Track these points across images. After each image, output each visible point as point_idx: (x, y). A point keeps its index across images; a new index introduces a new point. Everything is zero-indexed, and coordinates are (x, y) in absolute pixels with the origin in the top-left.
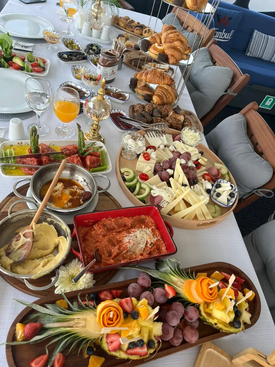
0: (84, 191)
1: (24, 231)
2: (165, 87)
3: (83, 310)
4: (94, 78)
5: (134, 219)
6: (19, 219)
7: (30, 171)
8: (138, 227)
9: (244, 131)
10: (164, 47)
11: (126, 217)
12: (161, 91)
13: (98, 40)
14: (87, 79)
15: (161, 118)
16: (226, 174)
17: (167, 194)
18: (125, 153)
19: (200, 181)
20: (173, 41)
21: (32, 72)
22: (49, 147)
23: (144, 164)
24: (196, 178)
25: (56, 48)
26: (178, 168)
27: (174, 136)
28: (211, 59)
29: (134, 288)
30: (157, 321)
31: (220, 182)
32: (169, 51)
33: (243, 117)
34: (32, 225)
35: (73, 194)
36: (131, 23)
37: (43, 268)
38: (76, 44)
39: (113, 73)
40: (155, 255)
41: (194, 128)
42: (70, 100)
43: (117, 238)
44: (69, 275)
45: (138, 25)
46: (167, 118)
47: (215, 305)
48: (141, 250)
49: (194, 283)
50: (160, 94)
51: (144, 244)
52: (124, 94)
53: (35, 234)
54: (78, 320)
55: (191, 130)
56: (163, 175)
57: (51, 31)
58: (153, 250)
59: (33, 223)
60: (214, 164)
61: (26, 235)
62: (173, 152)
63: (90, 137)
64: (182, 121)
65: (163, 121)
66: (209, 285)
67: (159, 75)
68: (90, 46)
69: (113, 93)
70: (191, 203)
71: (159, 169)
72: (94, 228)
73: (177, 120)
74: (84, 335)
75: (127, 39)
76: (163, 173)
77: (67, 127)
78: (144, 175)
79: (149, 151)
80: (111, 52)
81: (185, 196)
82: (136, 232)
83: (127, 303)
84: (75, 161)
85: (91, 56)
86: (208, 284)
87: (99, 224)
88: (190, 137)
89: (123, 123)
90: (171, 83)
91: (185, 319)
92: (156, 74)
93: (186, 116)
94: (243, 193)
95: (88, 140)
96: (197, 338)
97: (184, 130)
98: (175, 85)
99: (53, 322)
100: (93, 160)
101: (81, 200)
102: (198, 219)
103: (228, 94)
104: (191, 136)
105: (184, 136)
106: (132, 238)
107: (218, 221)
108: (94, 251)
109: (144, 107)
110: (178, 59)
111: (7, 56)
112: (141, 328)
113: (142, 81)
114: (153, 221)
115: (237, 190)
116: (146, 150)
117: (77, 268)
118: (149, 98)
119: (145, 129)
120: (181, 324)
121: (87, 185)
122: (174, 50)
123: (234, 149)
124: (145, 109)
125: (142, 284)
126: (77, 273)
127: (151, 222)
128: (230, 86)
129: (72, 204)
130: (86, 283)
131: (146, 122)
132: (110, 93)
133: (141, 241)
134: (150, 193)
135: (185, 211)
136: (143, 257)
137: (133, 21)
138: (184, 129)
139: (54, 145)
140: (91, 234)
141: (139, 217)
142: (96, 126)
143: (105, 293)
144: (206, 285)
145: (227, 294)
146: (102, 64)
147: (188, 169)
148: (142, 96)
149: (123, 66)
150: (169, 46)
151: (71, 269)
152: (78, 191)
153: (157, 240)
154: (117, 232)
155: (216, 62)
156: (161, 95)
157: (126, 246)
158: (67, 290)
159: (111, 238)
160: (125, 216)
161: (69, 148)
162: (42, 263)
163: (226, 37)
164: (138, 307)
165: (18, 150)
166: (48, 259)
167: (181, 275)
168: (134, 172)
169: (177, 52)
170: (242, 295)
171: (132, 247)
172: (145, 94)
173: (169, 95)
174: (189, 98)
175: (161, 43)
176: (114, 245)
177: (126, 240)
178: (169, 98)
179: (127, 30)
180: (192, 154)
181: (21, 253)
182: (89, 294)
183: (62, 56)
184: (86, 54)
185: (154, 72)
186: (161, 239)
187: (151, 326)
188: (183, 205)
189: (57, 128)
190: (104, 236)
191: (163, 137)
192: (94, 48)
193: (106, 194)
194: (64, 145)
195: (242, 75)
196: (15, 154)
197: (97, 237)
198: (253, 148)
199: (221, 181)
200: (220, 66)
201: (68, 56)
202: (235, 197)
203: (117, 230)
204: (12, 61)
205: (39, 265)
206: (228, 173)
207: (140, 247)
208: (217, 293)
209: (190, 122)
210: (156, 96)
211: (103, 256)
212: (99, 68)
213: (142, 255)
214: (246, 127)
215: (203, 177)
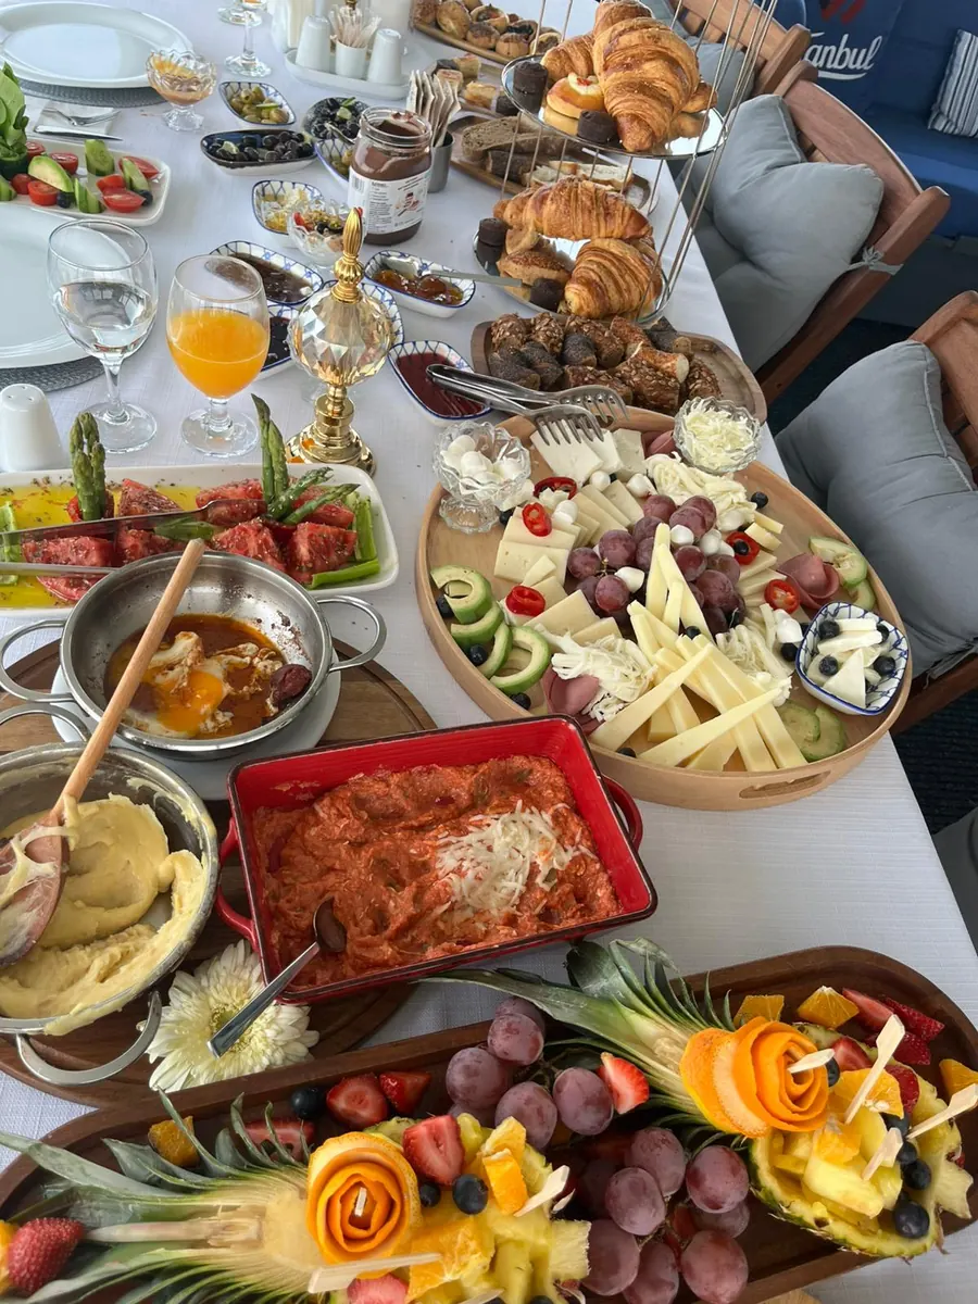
0: (284, 662)
1: (26, 834)
2: (613, 250)
3: (250, 1170)
4: (333, 222)
5: (483, 774)
6: (14, 783)
7: (72, 588)
8: (497, 806)
9: (932, 411)
10: (603, 86)
11: (449, 765)
12: (599, 264)
13: (358, 85)
14: (309, 230)
15: (599, 366)
16: (859, 583)
17: (616, 668)
18: (455, 511)
19: (755, 613)
20: (638, 61)
21: (101, 210)
22: (153, 493)
23: (526, 551)
24: (738, 600)
25: (198, 119)
26: (663, 563)
27: (649, 436)
28: (795, 137)
29: (470, 1072)
30: (568, 1215)
31: (835, 614)
32: (623, 99)
33: (928, 353)
34: (62, 810)
35: (236, 676)
36: (485, 19)
37: (99, 984)
38: (271, 101)
39: (411, 202)
40: (569, 922)
41: (727, 403)
42: (227, 306)
43: (412, 851)
44: (208, 1014)
45: (512, 24)
46: (623, 368)
47: (820, 1142)
48: (508, 902)
49: (728, 1047)
50: (592, 274)
51: (521, 877)
52: (454, 281)
53: (72, 844)
54: (230, 1213)
55: (717, 410)
56: (601, 593)
57: (179, 56)
58: (556, 899)
59: (65, 800)
60: (809, 544)
61: (36, 849)
62: (644, 498)
63: (316, 450)
64: (681, 378)
65: (602, 379)
66: (789, 1058)
67: (589, 203)
68: (329, 107)
69: (410, 281)
70: (718, 702)
71: (588, 569)
72: (315, 814)
73: (659, 373)
74: (250, 1279)
75: (470, 77)
76: (600, 585)
77: (225, 414)
78: (527, 593)
79: (547, 497)
80: (402, 122)
81: (694, 674)
82: (489, 825)
83: (436, 1139)
84: (252, 545)
85: (329, 142)
86: (788, 1053)
87: (338, 797)
88: (712, 439)
89: (446, 393)
90: (639, 230)
91: (691, 1201)
92: (577, 200)
93: (698, 357)
94: (929, 656)
95: (308, 462)
96: (740, 1283)
97: (688, 411)
98: (652, 240)
99: (130, 1221)
100: (325, 541)
101: (269, 701)
102: (746, 770)
103: (866, 267)
104: (715, 432)
105: (686, 434)
106: (471, 851)
107: (827, 773)
108: (315, 908)
109: (529, 328)
110: (659, 130)
111: (8, 156)
112: (497, 1248)
113: (525, 229)
114: (560, 781)
115: (904, 646)
116: (536, 494)
117: (241, 984)
118: (549, 295)
119: (532, 412)
120: (674, 1225)
121: (295, 638)
122: (641, 96)
123: (891, 481)
124: (533, 337)
125: (505, 1053)
126: (242, 1002)
127: (551, 785)
128: (872, 239)
129: (232, 718)
130: (280, 1043)
131: (539, 384)
132: (401, 281)
133: (509, 864)
134: (548, 665)
135: (694, 737)
136: (514, 933)
137: (491, 12)
138: (685, 405)
139: (172, 485)
140: (303, 840)
141: (503, 764)
142: (335, 404)
143: (354, 1087)
144: (778, 1062)
145: (869, 1097)
146: (366, 168)
147: (703, 566)
148: (524, 285)
149: (453, 176)
150: (623, 80)
151: (215, 987)
152: (260, 664)
153: (574, 861)
154: (412, 828)
155: (814, 148)
156: (598, 280)
157: (446, 885)
158: (198, 1076)
159: (383, 855)
160: (444, 763)
161: (230, 493)
162: (99, 963)
163: (854, 63)
164: (484, 1160)
165: (32, 507)
166: (126, 944)
167: (671, 1011)
168: (487, 583)
169: (655, 104)
170: (936, 1094)
171: (472, 889)
172: (534, 277)
173: (627, 278)
174: (709, 289)
175: (591, 72)
176: (397, 883)
177: (447, 860)
178: (629, 290)
179: (473, 44)
180: (719, 507)
181: (15, 926)
182: (287, 1094)
183: (218, 147)
184: (308, 137)
185: (570, 193)
186: (592, 856)
187: (542, 1241)
188: (682, 711)
189: (188, 419)
190: (357, 846)
191: (602, 440)
192: (343, 113)
193: (373, 672)
194: (211, 485)
195: (917, 193)
196: (18, 525)
197: (329, 851)
198: (970, 474)
199: (838, 608)
200: (830, 161)
201: (241, 148)
202: (899, 675)
203: (410, 820)
204: (26, 172)
205: (87, 970)
206: (868, 579)
207: (504, 891)
208: (828, 1091)
209: (714, 381)
210: (576, 286)
211: (353, 931)
212: (357, 184)
213: (511, 921)
214: (938, 391)
215: (768, 594)
